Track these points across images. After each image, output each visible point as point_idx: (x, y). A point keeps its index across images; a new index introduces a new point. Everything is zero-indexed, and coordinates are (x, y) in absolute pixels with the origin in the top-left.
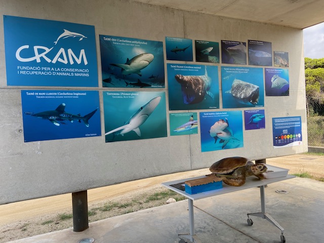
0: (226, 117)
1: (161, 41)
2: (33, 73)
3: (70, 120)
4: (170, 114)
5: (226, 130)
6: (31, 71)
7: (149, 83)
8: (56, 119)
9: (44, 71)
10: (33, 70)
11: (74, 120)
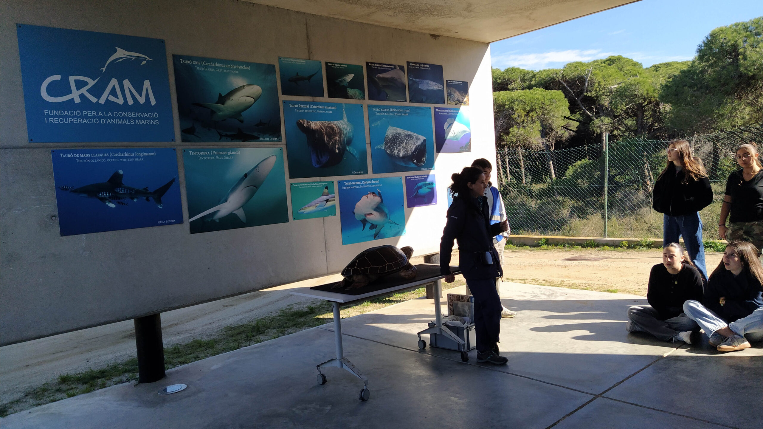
0: (379, 187)
1: (272, 63)
2: (69, 121)
3: (133, 199)
4: (291, 184)
5: (378, 209)
6: (66, 117)
7: (255, 134)
8: (110, 197)
9: (86, 117)
10: (70, 117)
11: (137, 198)
